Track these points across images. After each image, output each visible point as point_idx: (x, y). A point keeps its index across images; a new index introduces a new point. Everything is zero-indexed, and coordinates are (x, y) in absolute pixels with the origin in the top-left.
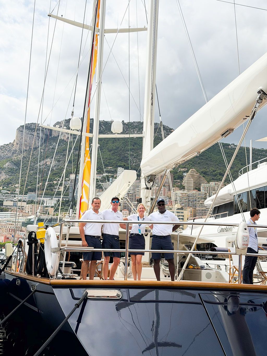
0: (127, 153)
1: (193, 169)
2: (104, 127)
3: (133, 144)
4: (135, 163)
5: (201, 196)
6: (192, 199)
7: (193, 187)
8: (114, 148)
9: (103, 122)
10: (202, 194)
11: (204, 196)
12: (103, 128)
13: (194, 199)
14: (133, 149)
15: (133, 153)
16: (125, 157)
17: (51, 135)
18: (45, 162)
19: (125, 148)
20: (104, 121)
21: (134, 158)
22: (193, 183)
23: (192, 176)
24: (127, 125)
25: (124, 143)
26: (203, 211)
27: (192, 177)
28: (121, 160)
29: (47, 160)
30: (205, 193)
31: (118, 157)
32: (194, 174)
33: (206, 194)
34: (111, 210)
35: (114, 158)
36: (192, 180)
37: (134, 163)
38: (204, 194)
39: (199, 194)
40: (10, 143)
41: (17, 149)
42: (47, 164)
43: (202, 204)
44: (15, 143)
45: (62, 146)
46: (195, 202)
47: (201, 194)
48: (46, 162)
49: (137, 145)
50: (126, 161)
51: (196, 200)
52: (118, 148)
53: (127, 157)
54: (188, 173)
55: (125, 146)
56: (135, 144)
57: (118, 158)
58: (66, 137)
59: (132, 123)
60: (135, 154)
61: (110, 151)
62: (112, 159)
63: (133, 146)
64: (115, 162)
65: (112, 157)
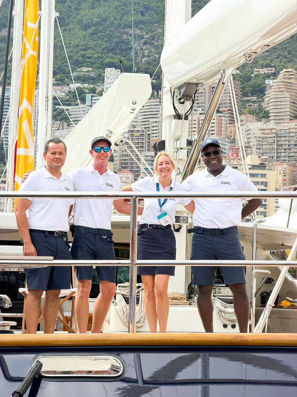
0: (127, 33)
1: (290, 70)
3: (142, 9)
4: (148, 56)
6: (287, 143)
7: (288, 113)
8: (96, 20)
13: (292, 142)
14: (142, 22)
15: (141, 32)
16: (123, 42)
19: (121, 19)
21: (145, 43)
22: (288, 103)
23: (287, 86)
25: (119, 6)
27: (286, 88)
28: (112, 49)
31: (106, 41)
32: (292, 81)
34: (91, 168)
35: (95, 46)
36: (287, 95)
37: (144, 56)
49: (153, 12)
50: (124, 52)
51: (296, 145)
52: (106, 20)
53: (128, 43)
54: (276, 79)
55: (123, 15)
56: (147, 8)
57: (106, 45)
60: (147, 33)
61: (85, 28)
62: (90, 48)
63: (143, 14)
64: (99, 55)
65: (91, 43)
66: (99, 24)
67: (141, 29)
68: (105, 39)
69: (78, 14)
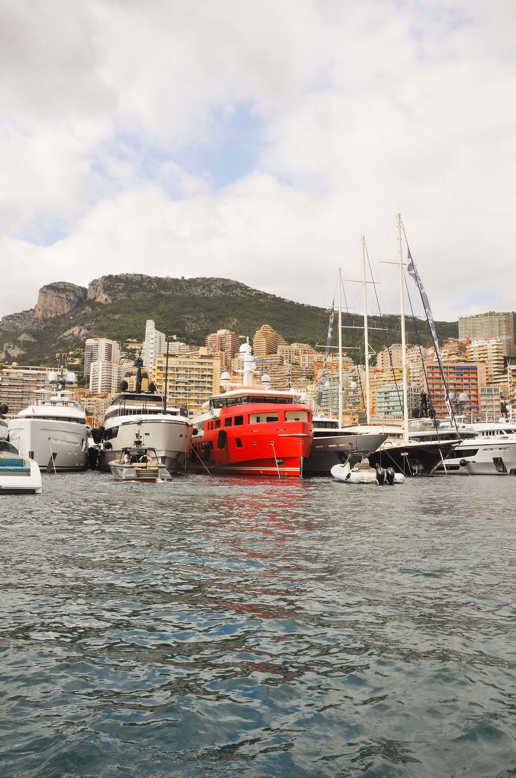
0: (184, 318)
1: (267, 325)
2: (156, 285)
3: (193, 305)
5: (274, 360)
6: (261, 366)
7: (265, 349)
8: (167, 310)
9: (154, 279)
10: (277, 358)
11: (280, 360)
12: (154, 285)
13: (264, 366)
14: (193, 312)
16: (181, 322)
17: (85, 297)
18: (71, 331)
20: (156, 277)
22: (265, 344)
24: (187, 282)
26: (276, 382)
27: (264, 336)
28: (174, 326)
29: (74, 329)
30: (281, 357)
32: (268, 332)
33: (283, 358)
36: (264, 340)
38: (279, 358)
39: (272, 358)
40: (31, 309)
41: (39, 317)
42: (75, 333)
43: (274, 371)
44: (37, 309)
45: (97, 309)
46: (266, 371)
47: (275, 358)
48: (73, 332)
49: (199, 307)
51: (266, 368)
52: (173, 310)
54: (259, 330)
57: (171, 323)
58: (104, 299)
59: (195, 280)
60: (195, 317)
61: (160, 314)
62: (160, 324)
63: (194, 307)
64: (166, 327)
65: (162, 321)
66: (168, 312)
67: (192, 315)
68: (171, 320)
69: (157, 307)
